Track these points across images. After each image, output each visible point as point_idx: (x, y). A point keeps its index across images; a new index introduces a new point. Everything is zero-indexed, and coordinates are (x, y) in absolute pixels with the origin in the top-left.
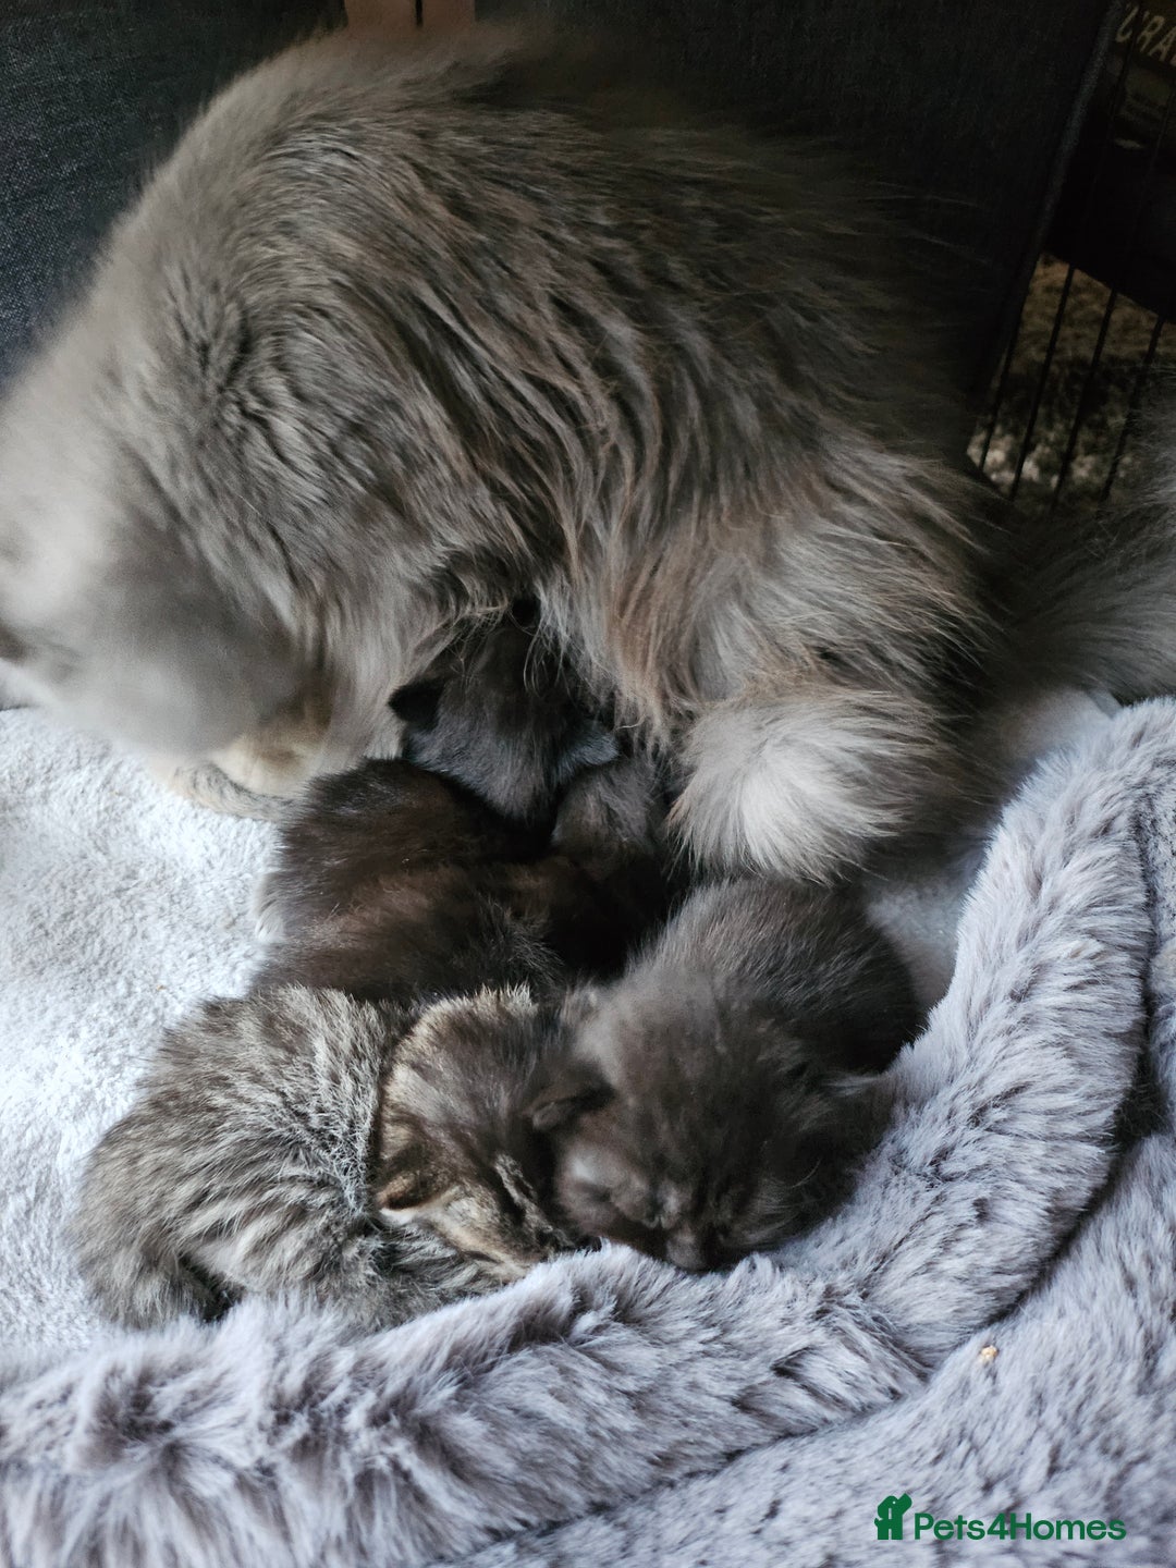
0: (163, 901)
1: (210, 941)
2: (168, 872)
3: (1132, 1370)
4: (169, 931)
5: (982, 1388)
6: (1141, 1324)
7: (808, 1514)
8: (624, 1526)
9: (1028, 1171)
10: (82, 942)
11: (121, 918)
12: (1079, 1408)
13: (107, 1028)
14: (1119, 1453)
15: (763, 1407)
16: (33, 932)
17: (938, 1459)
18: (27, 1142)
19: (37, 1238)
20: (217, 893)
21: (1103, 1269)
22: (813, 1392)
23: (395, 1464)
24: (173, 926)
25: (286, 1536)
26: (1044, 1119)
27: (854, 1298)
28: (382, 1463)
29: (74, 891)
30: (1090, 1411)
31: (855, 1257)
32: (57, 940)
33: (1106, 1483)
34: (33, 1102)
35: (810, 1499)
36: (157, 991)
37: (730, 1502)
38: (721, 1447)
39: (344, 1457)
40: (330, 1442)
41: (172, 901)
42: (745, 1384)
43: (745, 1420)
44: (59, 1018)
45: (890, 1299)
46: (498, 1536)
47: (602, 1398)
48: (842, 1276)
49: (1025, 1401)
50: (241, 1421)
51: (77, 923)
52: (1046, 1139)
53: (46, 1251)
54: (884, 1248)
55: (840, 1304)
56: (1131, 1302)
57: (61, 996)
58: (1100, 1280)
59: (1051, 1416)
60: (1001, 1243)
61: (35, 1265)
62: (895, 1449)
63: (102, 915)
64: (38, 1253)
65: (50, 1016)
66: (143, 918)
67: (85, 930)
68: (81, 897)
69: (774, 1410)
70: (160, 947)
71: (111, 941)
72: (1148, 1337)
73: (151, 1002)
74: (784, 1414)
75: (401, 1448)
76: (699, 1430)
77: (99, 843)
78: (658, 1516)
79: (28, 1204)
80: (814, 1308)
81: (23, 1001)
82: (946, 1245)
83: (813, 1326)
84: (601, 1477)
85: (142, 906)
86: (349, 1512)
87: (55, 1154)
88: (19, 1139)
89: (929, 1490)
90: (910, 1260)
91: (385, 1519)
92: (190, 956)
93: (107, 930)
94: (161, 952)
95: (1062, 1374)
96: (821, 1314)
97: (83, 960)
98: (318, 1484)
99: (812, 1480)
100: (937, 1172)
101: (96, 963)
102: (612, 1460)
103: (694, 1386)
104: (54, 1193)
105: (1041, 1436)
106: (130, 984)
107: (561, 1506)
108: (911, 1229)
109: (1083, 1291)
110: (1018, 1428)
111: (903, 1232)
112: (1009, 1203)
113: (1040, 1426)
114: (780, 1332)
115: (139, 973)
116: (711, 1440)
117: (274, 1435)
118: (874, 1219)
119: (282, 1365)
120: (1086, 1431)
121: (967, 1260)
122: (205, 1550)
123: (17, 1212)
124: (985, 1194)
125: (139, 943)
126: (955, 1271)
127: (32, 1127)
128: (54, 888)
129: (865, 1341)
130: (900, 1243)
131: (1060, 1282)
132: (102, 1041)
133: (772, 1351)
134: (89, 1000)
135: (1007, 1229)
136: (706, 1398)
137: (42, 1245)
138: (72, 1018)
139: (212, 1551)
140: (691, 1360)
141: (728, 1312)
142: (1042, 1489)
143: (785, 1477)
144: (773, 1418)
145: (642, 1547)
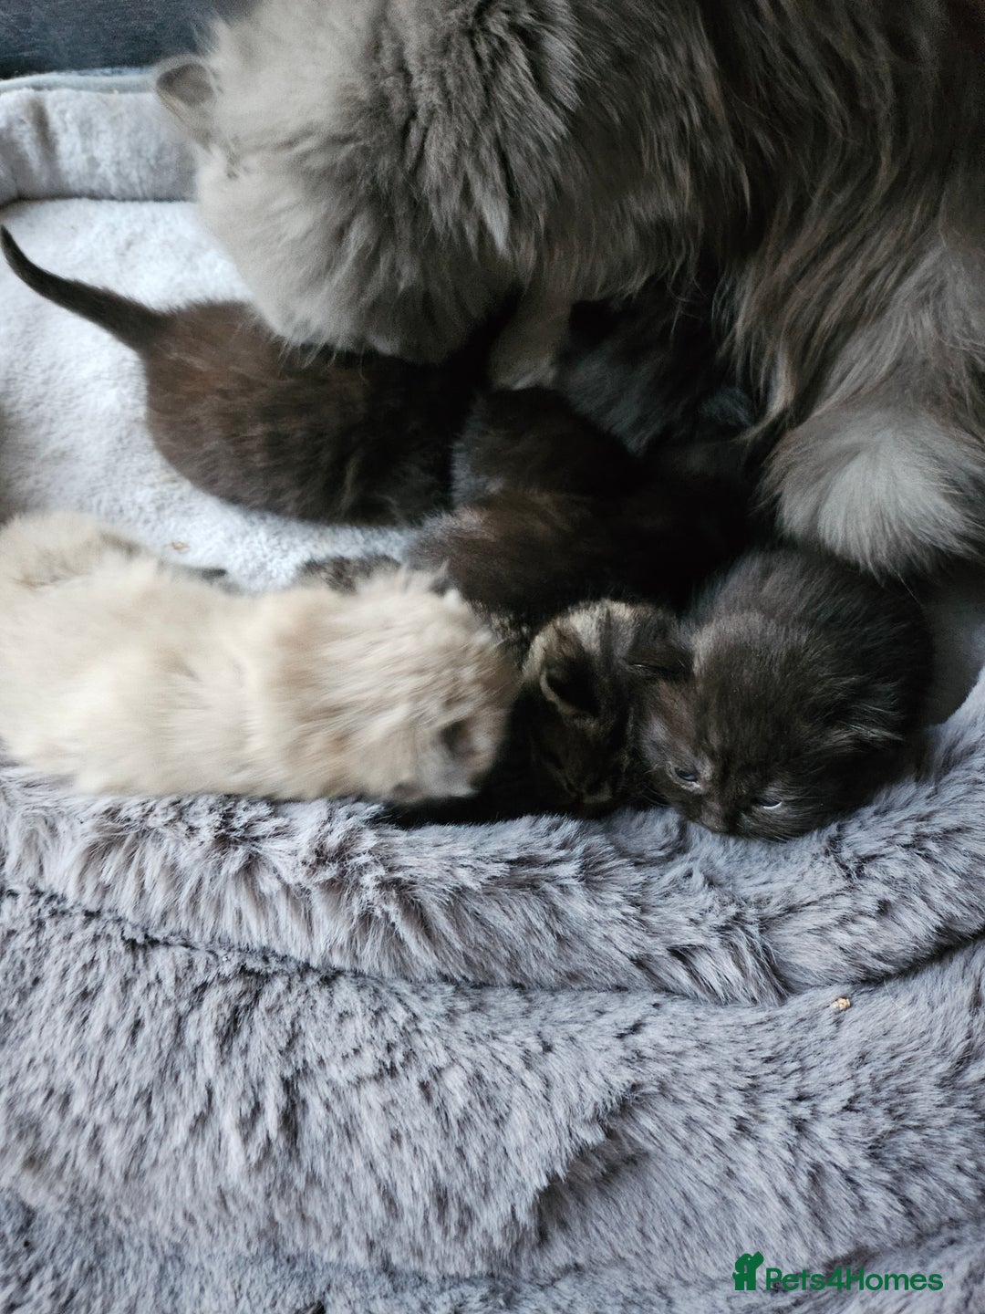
3: (943, 1067)
5: (826, 1029)
6: (968, 1038)
7: (661, 1042)
8: (530, 1000)
9: (936, 896)
12: (887, 1077)
14: (900, 1117)
15: (654, 970)
17: (768, 1060)
21: (960, 983)
22: (694, 975)
23: (386, 915)
25: (310, 932)
26: (969, 861)
27: (754, 930)
28: (378, 912)
30: (894, 1082)
31: (768, 900)
33: (879, 1132)
35: (667, 1033)
37: (608, 1009)
38: (615, 982)
39: (356, 900)
40: (350, 888)
42: (643, 952)
43: (637, 972)
45: (781, 940)
46: (446, 979)
48: (752, 911)
49: (851, 1055)
50: (295, 853)
52: (962, 876)
54: (795, 902)
55: (743, 929)
56: (968, 1018)
58: (953, 990)
59: (865, 1074)
60: (888, 939)
62: (740, 1031)
69: (661, 974)
72: (969, 1048)
74: (668, 980)
75: (393, 909)
76: (602, 967)
78: (556, 1000)
80: (720, 922)
82: (843, 922)
83: (713, 934)
84: (524, 970)
86: (352, 934)
89: (753, 1077)
90: (810, 919)
91: (373, 943)
95: (888, 1049)
96: (723, 930)
98: (335, 909)
99: (672, 1021)
100: (860, 868)
102: (534, 964)
103: (607, 939)
105: (851, 1083)
107: (492, 977)
108: (821, 899)
109: (936, 994)
110: (837, 1071)
111: (814, 897)
112: (909, 912)
113: (853, 1077)
114: (686, 928)
116: (609, 975)
117: (313, 870)
118: (797, 878)
119: (328, 826)
120: (884, 1094)
121: (855, 940)
122: (259, 922)
124: (891, 898)
126: (841, 942)
129: (749, 961)
130: (809, 904)
131: (924, 976)
133: (674, 938)
135: (898, 929)
136: (613, 949)
139: (263, 924)
140: (611, 922)
141: (652, 900)
142: (832, 1116)
143: (655, 1011)
144: (659, 978)
145: (536, 1016)
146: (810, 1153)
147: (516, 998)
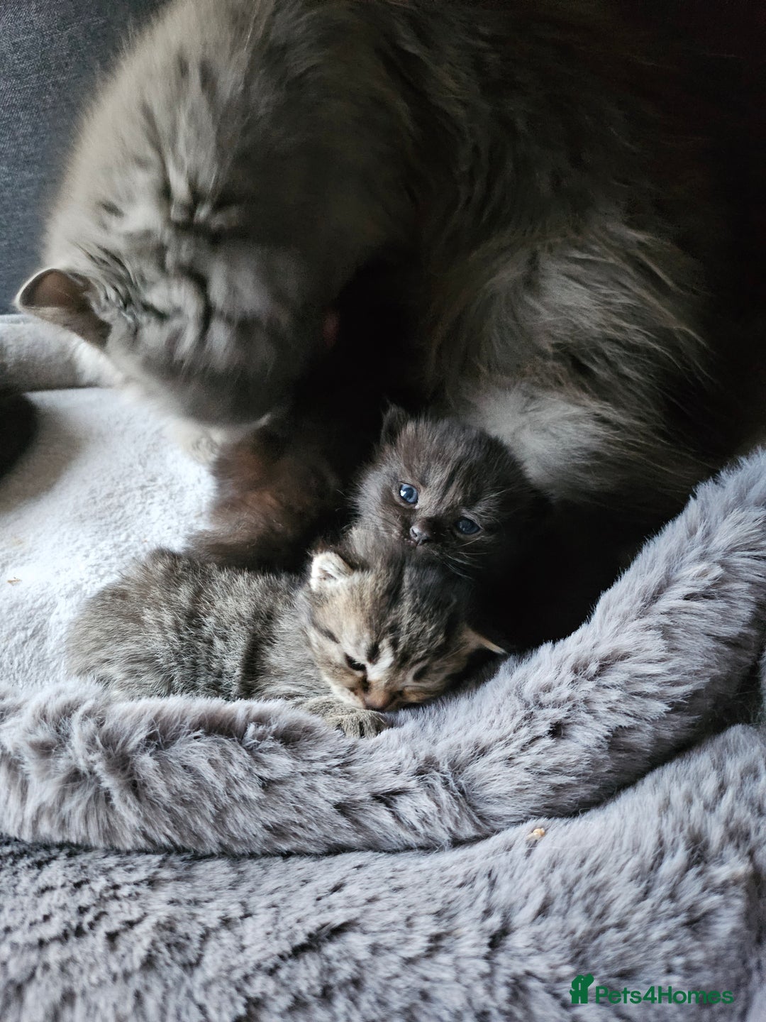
0: (165, 496)
1: (183, 522)
2: (174, 482)
4: (162, 512)
8: (239, 872)
9: (601, 709)
10: (112, 510)
11: (139, 501)
12: (579, 880)
13: (105, 556)
16: (88, 500)
17: (461, 885)
18: (37, 605)
19: (24, 657)
20: (197, 497)
22: (397, 817)
24: (165, 511)
27: (445, 767)
29: (118, 483)
30: (586, 882)
32: (99, 507)
34: (48, 584)
36: (142, 543)
37: (314, 877)
41: (171, 498)
42: (348, 797)
43: (342, 821)
44: (82, 546)
47: (242, 774)
51: (114, 500)
53: (27, 666)
55: (435, 769)
57: (88, 535)
59: (556, 877)
60: (564, 753)
61: (18, 672)
63: (128, 499)
64: (22, 666)
65: (78, 544)
66: (151, 503)
67: (117, 504)
68: (121, 486)
70: (153, 521)
71: (128, 513)
73: (136, 547)
76: (306, 817)
77: (143, 461)
79: (26, 637)
80: (416, 767)
81: (68, 534)
82: (524, 748)
83: (412, 778)
84: (232, 829)
85: (153, 497)
87: (50, 614)
88: (34, 602)
89: (446, 902)
90: (496, 752)
92: (169, 528)
93: (128, 507)
94: (153, 523)
95: (578, 852)
96: (419, 771)
97: (109, 519)
100: (537, 700)
101: (116, 522)
102: (240, 818)
103: (312, 788)
104: (42, 635)
105: (542, 889)
106: (128, 536)
107: (201, 841)
110: (528, 880)
112: (581, 728)
115: (137, 532)
116: (314, 827)
123: (18, 640)
124: (563, 718)
125: (144, 516)
126: (525, 764)
127: (43, 597)
128: (108, 479)
129: (444, 796)
130: (495, 742)
132: (100, 561)
133: (376, 784)
134: (102, 540)
135: (572, 744)
136: (317, 797)
137: (26, 662)
138: (88, 547)
140: (315, 773)
144: (365, 827)
145: (244, 888)
146: (508, 965)
147: (226, 870)
